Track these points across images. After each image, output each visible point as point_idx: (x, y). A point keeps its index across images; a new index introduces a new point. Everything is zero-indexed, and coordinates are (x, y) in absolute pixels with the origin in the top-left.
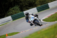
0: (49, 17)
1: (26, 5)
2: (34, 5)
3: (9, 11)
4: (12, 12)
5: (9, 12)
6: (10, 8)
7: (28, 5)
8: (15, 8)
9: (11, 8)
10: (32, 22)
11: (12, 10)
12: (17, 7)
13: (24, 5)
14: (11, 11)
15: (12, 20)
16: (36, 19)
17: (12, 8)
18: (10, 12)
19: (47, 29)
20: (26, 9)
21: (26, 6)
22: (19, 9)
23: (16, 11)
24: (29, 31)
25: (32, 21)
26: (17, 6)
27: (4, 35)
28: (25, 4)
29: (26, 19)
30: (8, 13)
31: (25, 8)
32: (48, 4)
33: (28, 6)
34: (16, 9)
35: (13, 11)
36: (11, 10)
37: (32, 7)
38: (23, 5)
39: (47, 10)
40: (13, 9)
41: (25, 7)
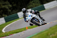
3: (29, 4)
6: (30, 1)
10: (30, 21)
16: (34, 17)
34: (36, 2)
35: (33, 4)
40: (34, 2)
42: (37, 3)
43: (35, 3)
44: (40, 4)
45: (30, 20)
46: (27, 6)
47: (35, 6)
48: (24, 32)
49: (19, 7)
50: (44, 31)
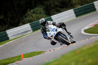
0: (96, 25)
1: (55, 4)
2: (69, 5)
3: (26, 15)
4: (32, 17)
5: (26, 17)
6: (28, 10)
7: (59, 4)
8: (37, 10)
9: (30, 11)
11: (32, 13)
12: (40, 9)
13: (52, 5)
14: (31, 15)
15: (31, 31)
16: (59, 32)
17: (32, 11)
18: (28, 18)
19: (92, 45)
20: (56, 12)
21: (56, 6)
22: (44, 11)
23: (38, 15)
24: (61, 49)
25: (52, 36)
26: (41, 7)
27: (17, 57)
28: (53, 3)
29: (42, 33)
30: (25, 19)
31: (54, 10)
32: (93, 4)
33: (59, 7)
34: (39, 12)
35: (34, 15)
36: (29, 13)
37: (65, 8)
38: (50, 5)
39: (91, 13)
40: (34, 12)
41: (53, 8)
42: (41, 13)
43: (37, 13)
44: (44, 16)
45: (54, 36)
46: (23, 19)
47: (36, 19)
48: (17, 63)
49: (9, 20)
50: (51, 61)
